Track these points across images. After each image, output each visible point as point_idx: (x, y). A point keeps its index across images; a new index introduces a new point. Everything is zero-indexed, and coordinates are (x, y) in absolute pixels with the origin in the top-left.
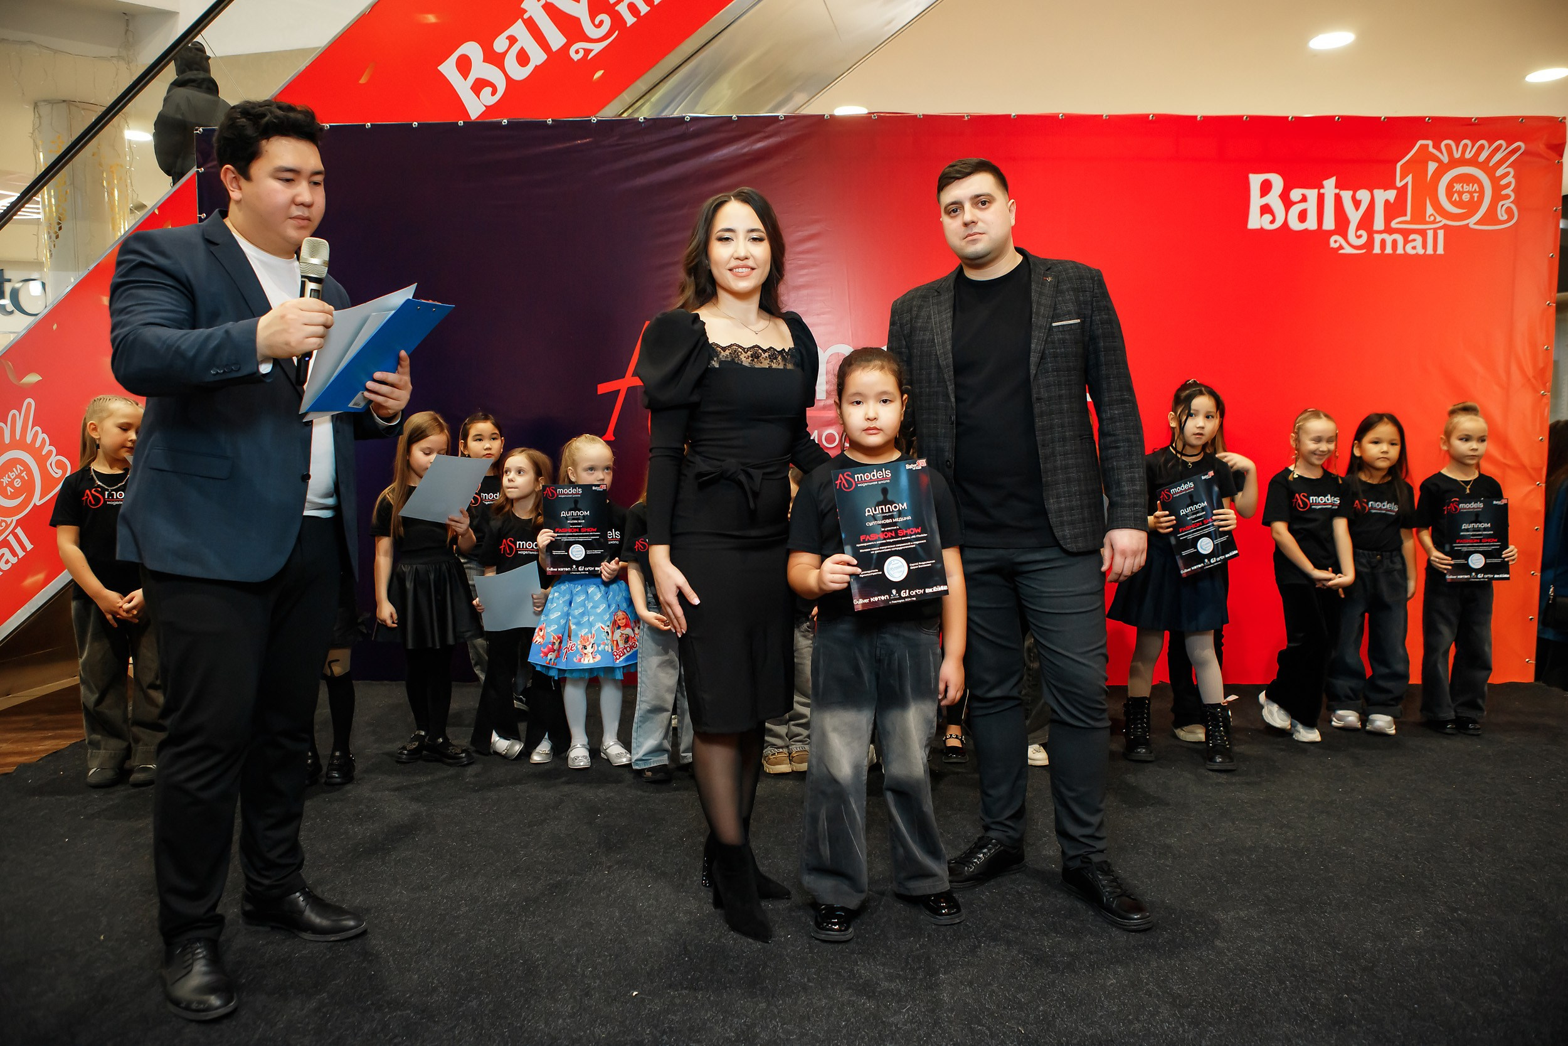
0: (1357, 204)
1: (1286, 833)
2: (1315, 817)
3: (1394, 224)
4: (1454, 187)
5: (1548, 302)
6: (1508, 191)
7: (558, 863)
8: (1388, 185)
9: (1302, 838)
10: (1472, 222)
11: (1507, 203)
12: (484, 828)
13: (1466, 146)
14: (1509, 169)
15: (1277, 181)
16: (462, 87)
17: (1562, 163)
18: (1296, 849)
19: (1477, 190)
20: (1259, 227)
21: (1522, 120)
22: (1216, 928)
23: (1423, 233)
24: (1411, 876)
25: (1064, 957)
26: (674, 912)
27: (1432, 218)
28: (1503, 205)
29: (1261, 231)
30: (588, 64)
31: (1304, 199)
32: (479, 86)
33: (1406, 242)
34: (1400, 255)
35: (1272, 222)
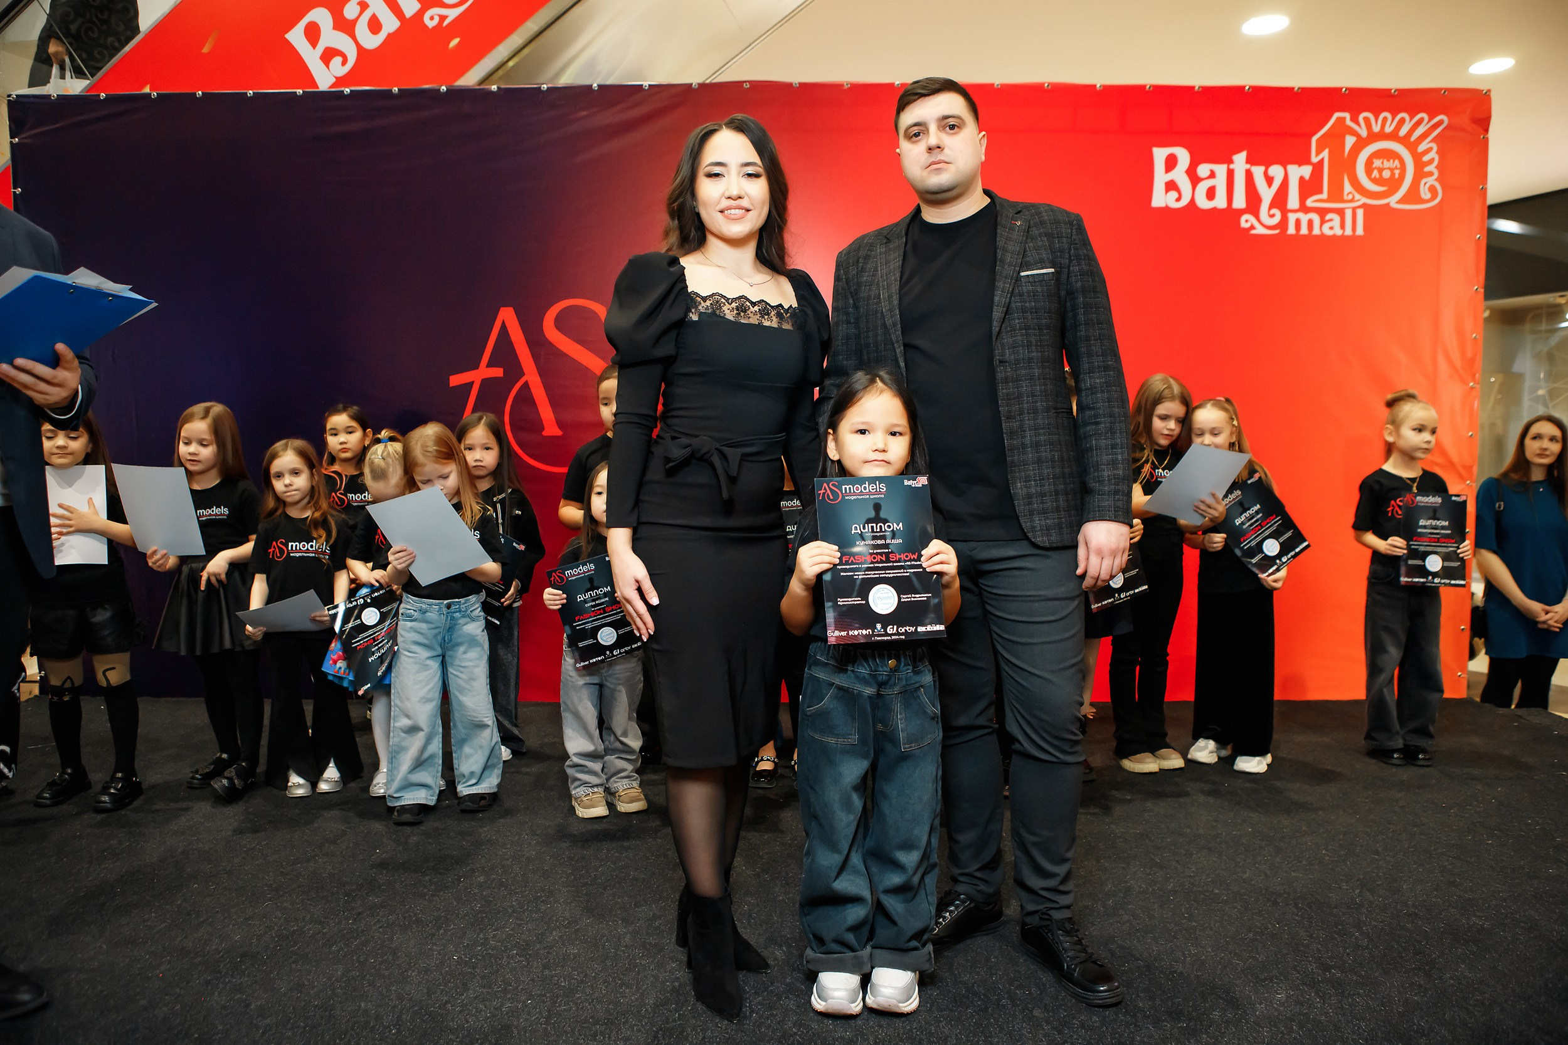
0: (1269, 180)
1: (1155, 874)
2: (1193, 854)
3: (1310, 203)
4: (1373, 163)
5: (1476, 288)
6: (1431, 168)
7: (303, 909)
8: (1302, 159)
9: (1172, 880)
10: (1393, 201)
11: (1431, 181)
12: (240, 866)
13: (1385, 119)
14: (1435, 146)
15: (1183, 156)
16: (311, 56)
17: (1487, 139)
18: (1161, 893)
19: (1399, 166)
20: (1163, 205)
21: (1445, 92)
22: (1041, 994)
23: (1341, 212)
24: (1286, 925)
25: (846, 1032)
26: (406, 971)
27: (1350, 197)
28: (1425, 184)
29: (1167, 207)
30: (443, 32)
31: (1212, 175)
32: (328, 55)
33: (1323, 222)
34: (1316, 236)
35: (1178, 200)
